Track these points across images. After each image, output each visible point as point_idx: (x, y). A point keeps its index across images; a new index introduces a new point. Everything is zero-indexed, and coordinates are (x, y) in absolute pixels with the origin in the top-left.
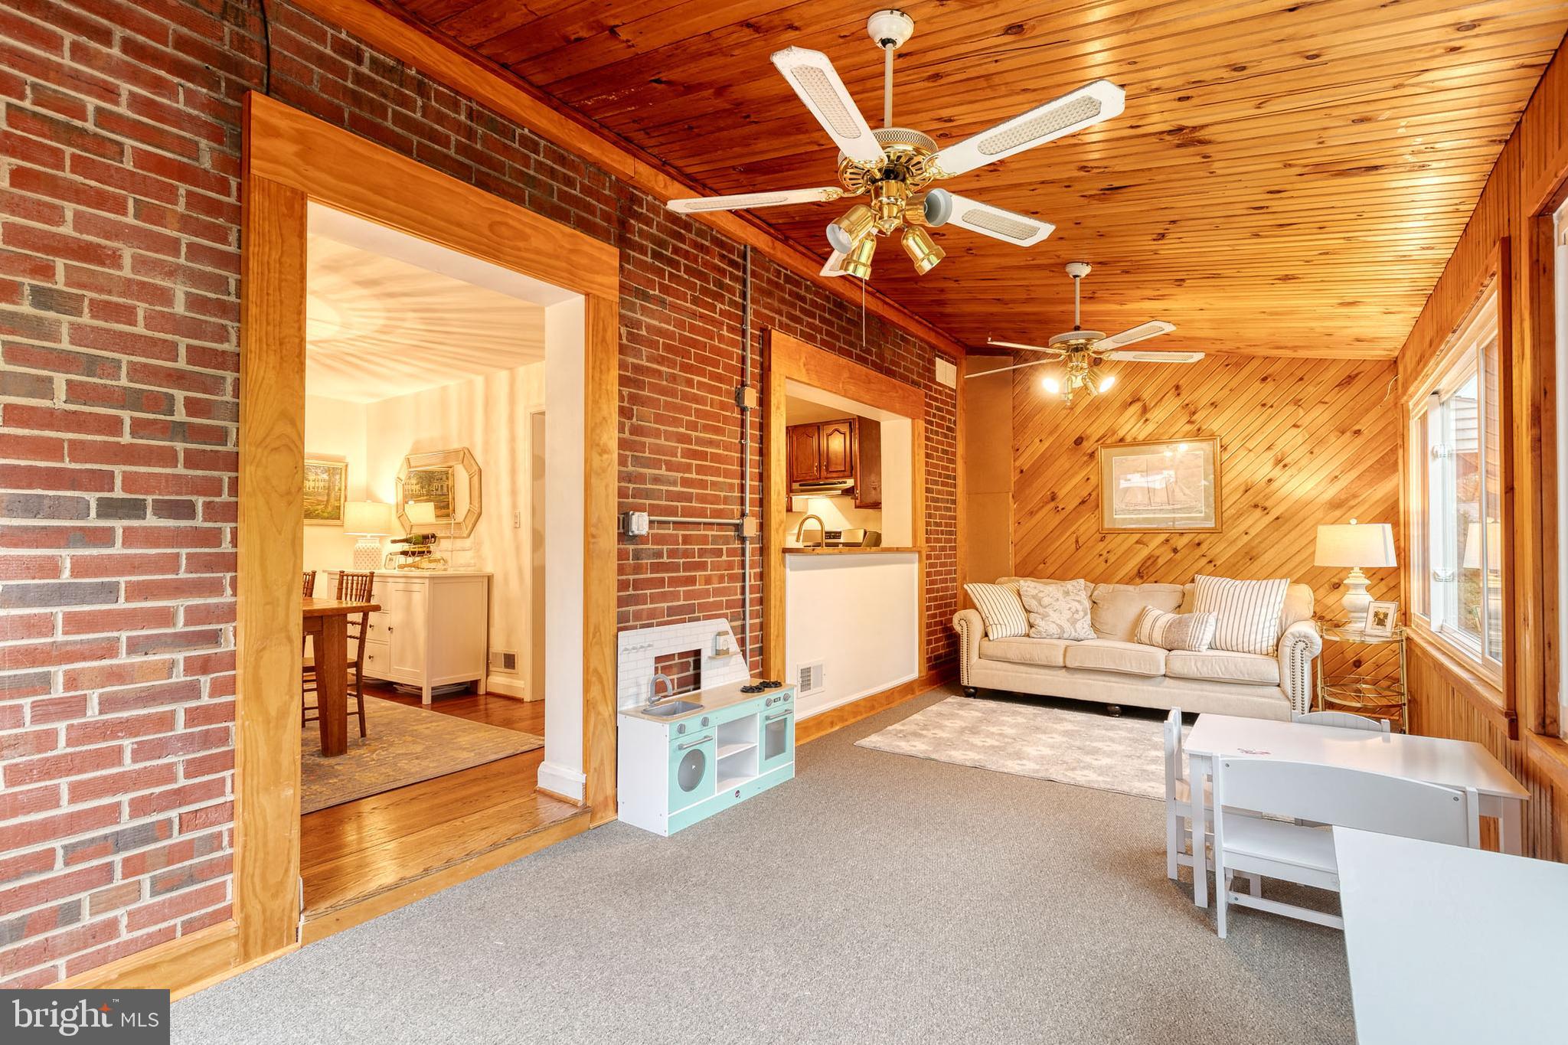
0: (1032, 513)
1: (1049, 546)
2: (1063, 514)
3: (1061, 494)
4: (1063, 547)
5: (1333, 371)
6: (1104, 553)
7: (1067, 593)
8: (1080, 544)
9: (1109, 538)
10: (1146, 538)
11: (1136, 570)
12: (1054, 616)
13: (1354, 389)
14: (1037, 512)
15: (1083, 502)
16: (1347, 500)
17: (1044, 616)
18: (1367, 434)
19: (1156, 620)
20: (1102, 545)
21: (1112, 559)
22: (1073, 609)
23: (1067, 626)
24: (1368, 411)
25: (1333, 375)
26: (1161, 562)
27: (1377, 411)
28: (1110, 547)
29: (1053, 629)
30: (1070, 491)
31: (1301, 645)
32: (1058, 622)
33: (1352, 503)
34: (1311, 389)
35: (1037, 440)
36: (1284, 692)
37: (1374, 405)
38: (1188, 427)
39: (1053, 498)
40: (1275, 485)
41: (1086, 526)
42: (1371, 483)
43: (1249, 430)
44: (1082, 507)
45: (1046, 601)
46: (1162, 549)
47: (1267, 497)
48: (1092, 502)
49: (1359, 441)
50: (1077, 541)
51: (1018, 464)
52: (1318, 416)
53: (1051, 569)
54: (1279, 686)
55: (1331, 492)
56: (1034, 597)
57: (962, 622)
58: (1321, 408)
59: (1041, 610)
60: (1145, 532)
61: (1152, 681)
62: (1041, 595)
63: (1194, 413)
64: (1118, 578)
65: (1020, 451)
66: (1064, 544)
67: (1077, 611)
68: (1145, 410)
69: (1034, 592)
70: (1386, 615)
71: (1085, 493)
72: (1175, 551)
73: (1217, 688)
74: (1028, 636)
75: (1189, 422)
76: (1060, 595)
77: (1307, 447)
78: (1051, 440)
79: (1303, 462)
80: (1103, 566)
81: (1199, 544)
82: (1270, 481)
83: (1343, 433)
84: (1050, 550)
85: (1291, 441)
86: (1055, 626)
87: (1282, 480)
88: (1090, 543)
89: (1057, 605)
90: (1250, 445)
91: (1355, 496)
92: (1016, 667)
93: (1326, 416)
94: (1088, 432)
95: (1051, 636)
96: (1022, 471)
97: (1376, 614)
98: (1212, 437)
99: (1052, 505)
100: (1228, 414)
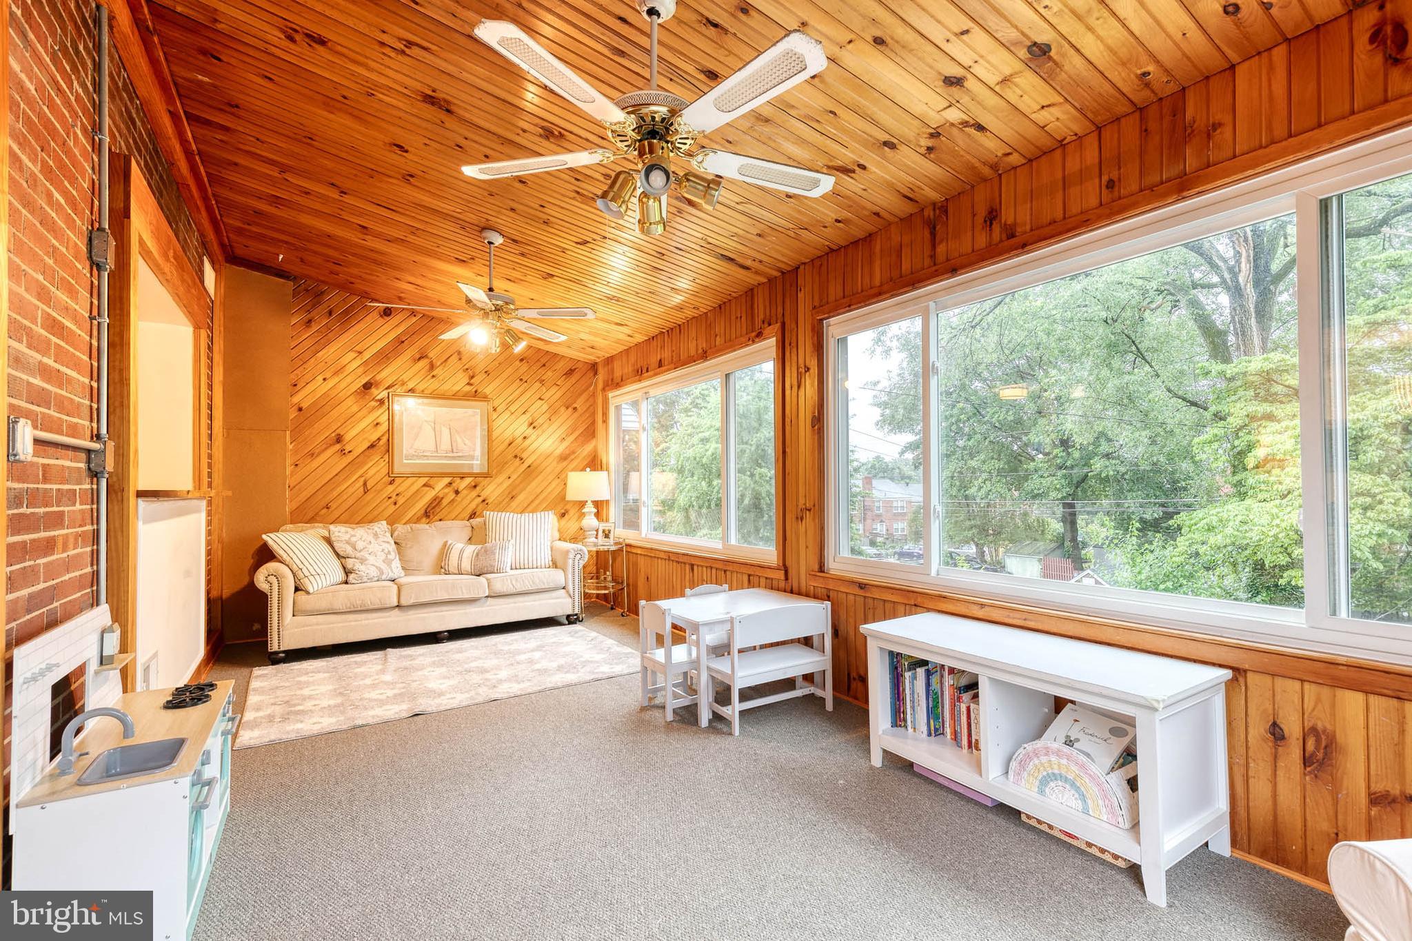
0: (312, 455)
1: (333, 489)
2: (350, 458)
3: (347, 437)
4: (351, 490)
5: (561, 364)
6: (394, 497)
7: (376, 535)
8: (369, 486)
9: (398, 481)
10: (432, 482)
11: (423, 511)
12: (371, 559)
13: (574, 379)
14: (319, 454)
15: (372, 446)
16: (569, 455)
17: (363, 561)
18: (580, 411)
19: (462, 551)
20: (391, 488)
21: (401, 501)
22: (386, 551)
23: (384, 567)
24: (580, 395)
25: (562, 366)
26: (445, 502)
27: (585, 396)
28: (400, 490)
29: (373, 572)
30: (359, 432)
31: (579, 556)
32: (377, 565)
33: (573, 457)
34: (550, 374)
35: (320, 378)
36: (568, 592)
37: (584, 391)
38: (468, 388)
39: (339, 439)
40: (527, 442)
41: (375, 469)
42: (583, 444)
43: (511, 398)
44: (371, 451)
45: (360, 545)
46: (446, 490)
47: (524, 450)
48: (384, 446)
49: (576, 415)
50: (365, 484)
51: (296, 399)
52: (553, 394)
53: (337, 514)
54: (564, 588)
55: (562, 448)
56: (348, 542)
57: (270, 578)
58: (555, 389)
59: (358, 555)
60: (432, 475)
61: (478, 603)
62: (354, 539)
63: (472, 377)
64: (407, 518)
65: (298, 387)
66: (351, 487)
67: (389, 552)
68: (432, 367)
69: (346, 537)
70: (609, 531)
71: (374, 437)
72: (457, 492)
73: (526, 598)
74: (346, 583)
75: (468, 384)
76: (371, 538)
77: (547, 416)
78: (336, 380)
79: (545, 426)
80: (393, 508)
81: (475, 487)
82: (525, 438)
83: (567, 408)
84: (335, 493)
85: (540, 408)
86: (373, 568)
87: (533, 437)
88: (379, 487)
89: (371, 549)
90: (513, 408)
91: (573, 452)
92: (344, 617)
93: (559, 394)
94: (378, 378)
95: (371, 579)
96: (300, 409)
97: (604, 531)
98: (485, 398)
99: (338, 447)
100: (497, 382)
